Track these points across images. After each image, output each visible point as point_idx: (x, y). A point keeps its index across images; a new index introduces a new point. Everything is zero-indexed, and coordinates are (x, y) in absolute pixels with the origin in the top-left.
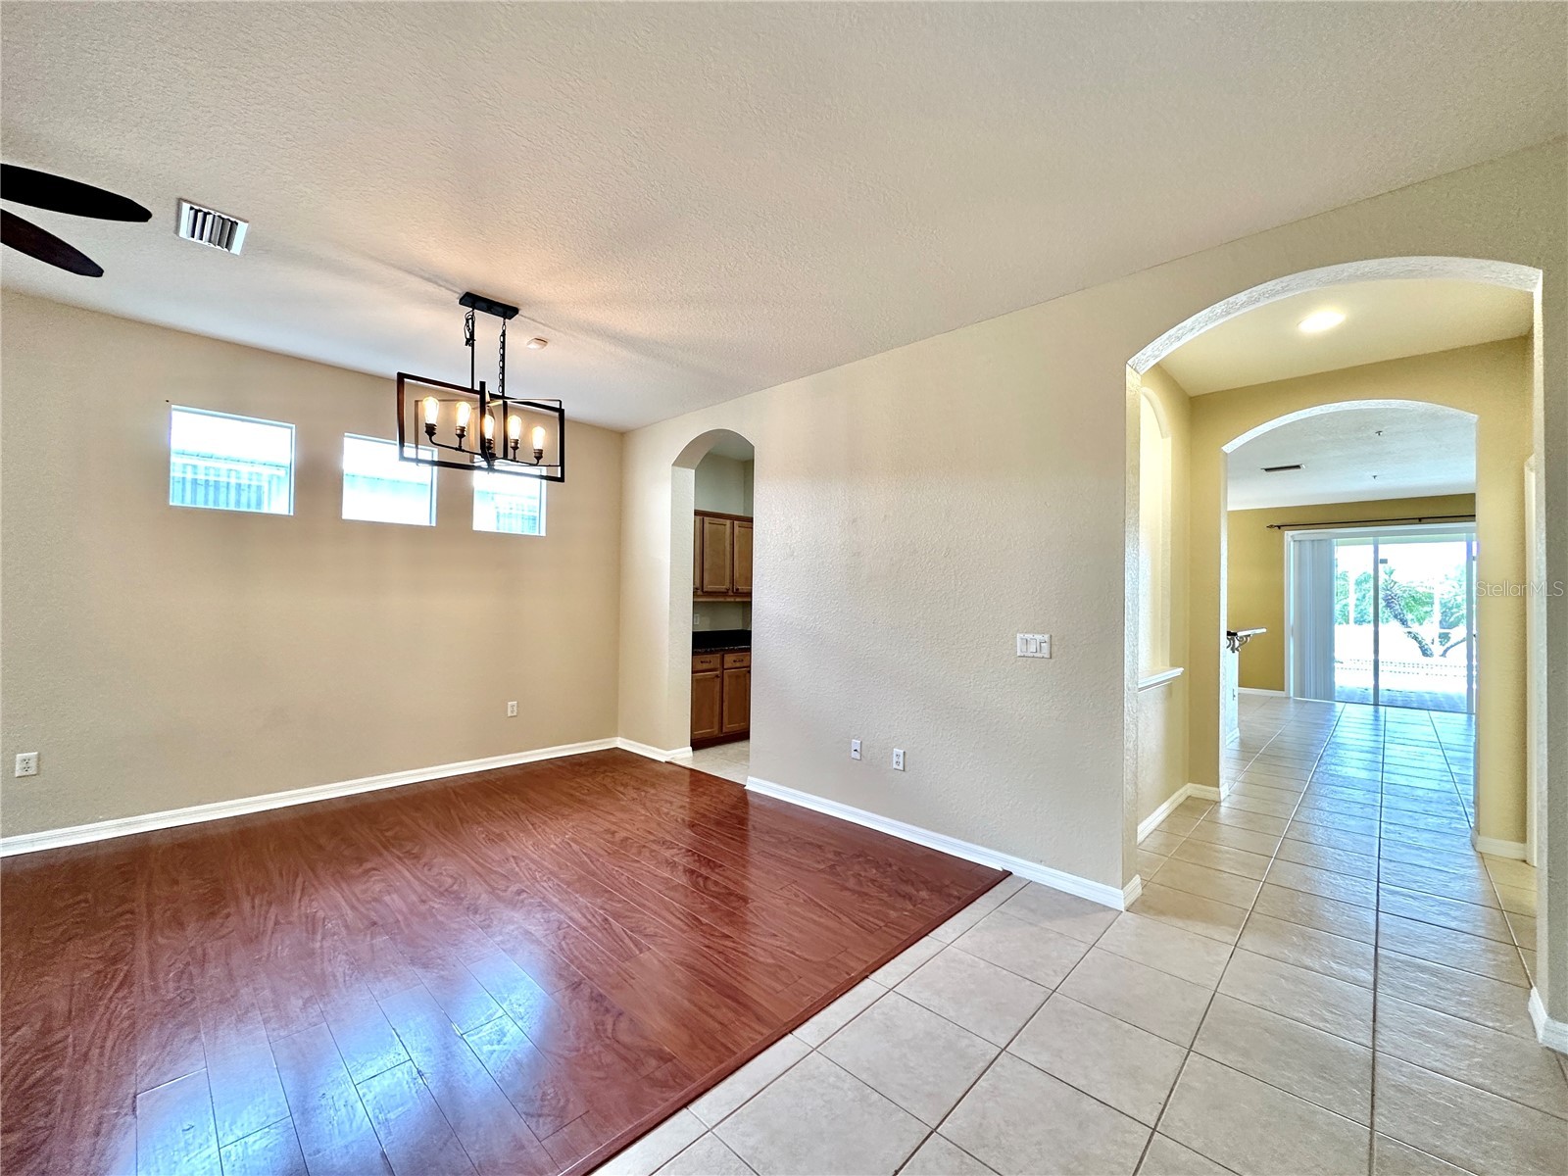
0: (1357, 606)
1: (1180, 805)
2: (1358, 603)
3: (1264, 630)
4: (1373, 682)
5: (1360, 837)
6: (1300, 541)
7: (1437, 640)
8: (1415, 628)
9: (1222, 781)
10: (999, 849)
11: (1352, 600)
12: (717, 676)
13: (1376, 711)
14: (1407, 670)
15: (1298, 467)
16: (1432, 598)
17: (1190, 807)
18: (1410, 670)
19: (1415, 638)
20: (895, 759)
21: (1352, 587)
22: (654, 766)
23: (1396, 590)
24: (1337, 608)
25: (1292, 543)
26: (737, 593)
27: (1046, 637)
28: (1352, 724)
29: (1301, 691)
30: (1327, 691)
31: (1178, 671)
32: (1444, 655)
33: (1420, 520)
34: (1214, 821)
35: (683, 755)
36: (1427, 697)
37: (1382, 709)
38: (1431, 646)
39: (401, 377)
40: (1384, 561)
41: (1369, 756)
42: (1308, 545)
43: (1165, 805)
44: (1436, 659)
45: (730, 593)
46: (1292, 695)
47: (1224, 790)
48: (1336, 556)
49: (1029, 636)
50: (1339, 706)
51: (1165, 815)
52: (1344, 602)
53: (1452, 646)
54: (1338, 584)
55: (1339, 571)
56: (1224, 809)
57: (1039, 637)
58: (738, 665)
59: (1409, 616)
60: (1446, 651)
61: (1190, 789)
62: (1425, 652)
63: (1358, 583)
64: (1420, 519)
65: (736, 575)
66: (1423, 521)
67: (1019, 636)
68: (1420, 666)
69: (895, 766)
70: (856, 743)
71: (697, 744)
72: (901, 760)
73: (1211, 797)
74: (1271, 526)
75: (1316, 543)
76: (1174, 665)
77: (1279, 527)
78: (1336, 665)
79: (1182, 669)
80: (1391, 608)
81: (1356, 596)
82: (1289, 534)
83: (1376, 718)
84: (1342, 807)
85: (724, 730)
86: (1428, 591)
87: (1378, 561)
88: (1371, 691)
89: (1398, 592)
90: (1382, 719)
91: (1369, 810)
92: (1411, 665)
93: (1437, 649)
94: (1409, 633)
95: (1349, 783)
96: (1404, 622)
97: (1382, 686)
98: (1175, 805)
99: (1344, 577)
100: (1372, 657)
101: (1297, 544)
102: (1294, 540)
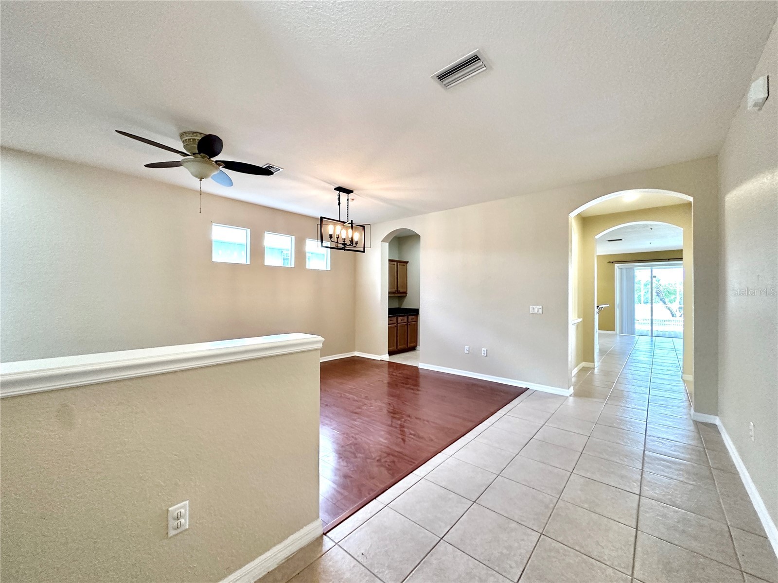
0: (644, 295)
1: (581, 369)
2: (645, 294)
3: (608, 305)
4: (650, 328)
5: (644, 377)
6: (621, 269)
7: (678, 310)
8: (669, 305)
9: (595, 361)
10: (524, 381)
11: (642, 293)
12: (395, 326)
13: (652, 339)
14: (665, 323)
15: (621, 240)
16: (676, 292)
17: (584, 370)
18: (667, 323)
19: (669, 309)
20: (483, 352)
21: (642, 287)
22: (375, 362)
23: (661, 288)
24: (636, 296)
25: (618, 270)
26: (399, 292)
27: (541, 307)
28: (642, 344)
29: (622, 332)
30: (632, 331)
31: (580, 320)
32: (680, 316)
33: (669, 260)
34: (593, 373)
35: (386, 357)
36: (672, 333)
37: (654, 338)
38: (675, 313)
39: (322, 218)
40: (655, 277)
41: (649, 354)
43: (576, 369)
44: (677, 318)
45: (397, 292)
46: (618, 333)
47: (596, 364)
48: (636, 274)
49: (534, 307)
50: (637, 337)
51: (576, 372)
52: (639, 294)
54: (636, 286)
55: (636, 280)
56: (596, 370)
57: (539, 307)
58: (402, 321)
59: (667, 300)
61: (583, 364)
62: (673, 315)
63: (645, 285)
64: (669, 259)
65: (398, 286)
67: (531, 306)
68: (671, 321)
69: (483, 355)
70: (467, 347)
71: (391, 353)
72: (486, 352)
73: (592, 366)
74: (610, 262)
75: (627, 269)
76: (579, 317)
77: (613, 262)
78: (636, 322)
79: (582, 319)
80: (659, 296)
81: (644, 291)
82: (616, 266)
83: (652, 341)
84: (638, 369)
85: (398, 348)
86: (674, 288)
87: (652, 277)
88: (650, 332)
89: (662, 289)
90: (654, 341)
91: (647, 370)
92: (667, 321)
93: (678, 314)
94: (667, 307)
95: (640, 362)
96: (664, 302)
97: (654, 329)
98: (580, 369)
99: (639, 282)
100: (650, 318)
101: (620, 270)
102: (619, 268)
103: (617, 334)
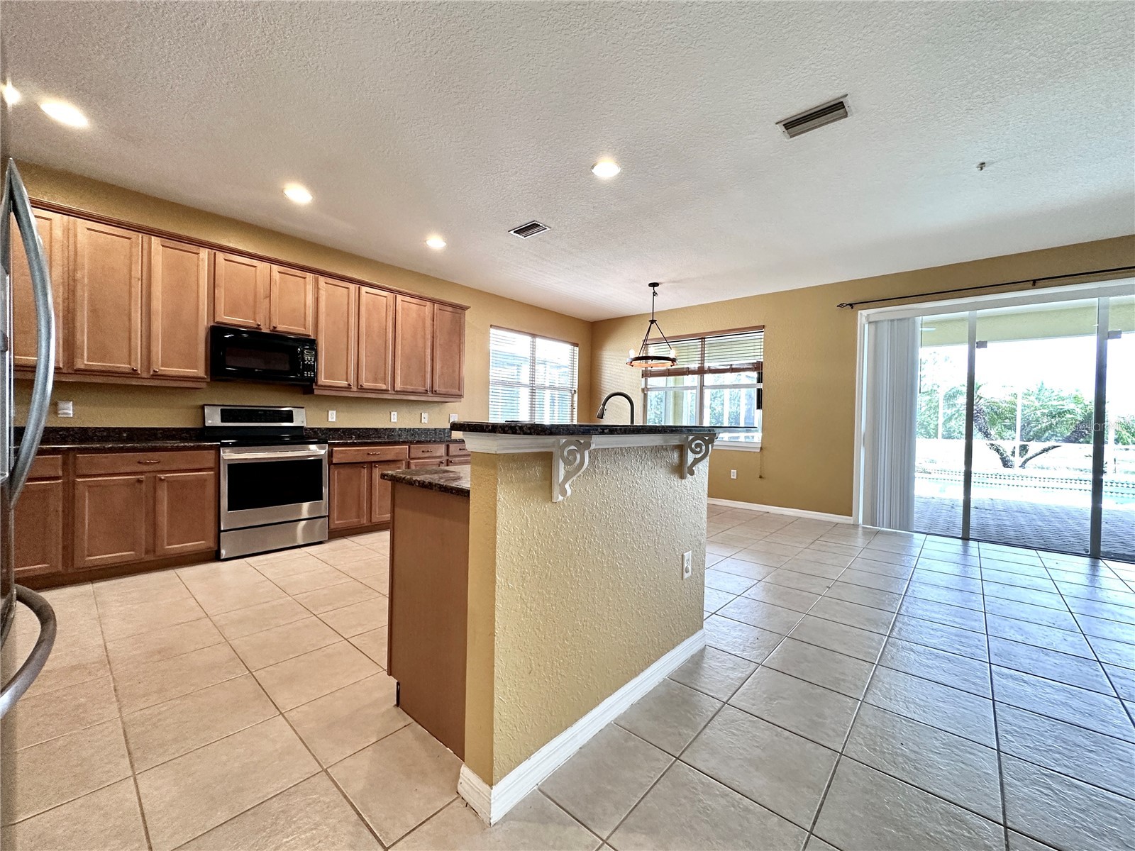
6: (876, 322)
7: (1017, 452)
8: (997, 441)
14: (990, 480)
16: (1014, 413)
18: (993, 481)
19: (998, 450)
25: (867, 326)
29: (872, 518)
30: (904, 514)
32: (1023, 466)
33: (1035, 283)
38: (1012, 458)
42: (885, 327)
44: (1016, 470)
53: (1031, 458)
60: (1025, 462)
62: (1006, 463)
64: (1034, 281)
66: (1039, 283)
68: (1002, 477)
75: (896, 323)
77: (851, 306)
82: (863, 315)
86: (1011, 406)
92: (994, 476)
93: (1017, 460)
94: (992, 445)
100: (962, 468)
101: (874, 327)
102: (870, 323)
103: (856, 526)
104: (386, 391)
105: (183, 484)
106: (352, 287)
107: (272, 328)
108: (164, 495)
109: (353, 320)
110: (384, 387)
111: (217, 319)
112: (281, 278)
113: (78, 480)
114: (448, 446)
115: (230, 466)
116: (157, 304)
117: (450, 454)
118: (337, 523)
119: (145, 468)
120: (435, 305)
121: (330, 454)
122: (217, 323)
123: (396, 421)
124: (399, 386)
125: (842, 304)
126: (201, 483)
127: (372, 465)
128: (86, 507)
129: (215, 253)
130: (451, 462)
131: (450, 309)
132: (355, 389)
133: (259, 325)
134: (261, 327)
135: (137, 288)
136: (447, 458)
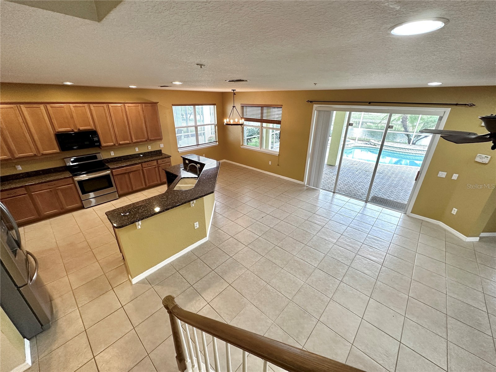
6: (319, 111)
25: (316, 111)
29: (309, 183)
33: (370, 103)
42: (322, 113)
75: (326, 112)
82: (315, 106)
103: (304, 185)
104: (130, 143)
105: (65, 189)
106: (105, 105)
107: (78, 130)
108: (60, 194)
109: (109, 119)
110: (128, 142)
111: (57, 131)
112: (74, 109)
113: (33, 193)
114: (157, 161)
115: (78, 182)
116: (33, 130)
117: (159, 164)
118: (121, 192)
119: (51, 187)
120: (143, 104)
121: (112, 172)
122: (57, 132)
123: (138, 151)
124: (134, 141)
125: (308, 101)
126: (71, 188)
127: (129, 173)
128: (38, 200)
129: (46, 105)
130: (159, 166)
131: (150, 105)
132: (117, 145)
133: (73, 130)
134: (74, 130)
135: (23, 126)
136: (158, 165)
